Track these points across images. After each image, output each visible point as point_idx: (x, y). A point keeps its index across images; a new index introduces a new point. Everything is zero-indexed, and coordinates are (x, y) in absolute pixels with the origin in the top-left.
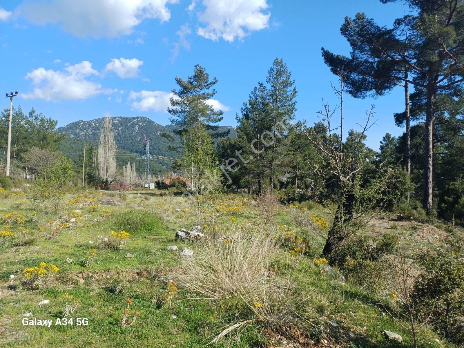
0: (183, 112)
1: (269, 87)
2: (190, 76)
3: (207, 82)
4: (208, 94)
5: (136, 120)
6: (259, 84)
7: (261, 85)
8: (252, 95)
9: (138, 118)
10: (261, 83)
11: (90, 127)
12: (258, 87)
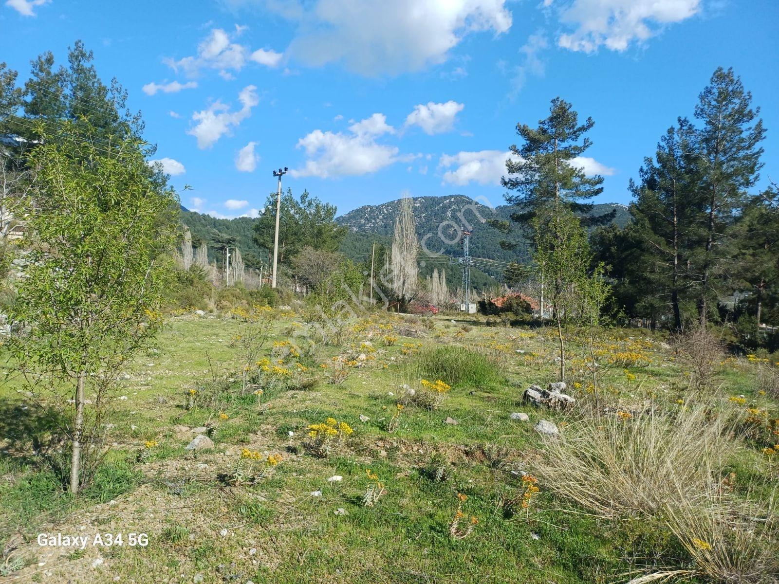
0: (528, 183)
1: (700, 125)
2: (542, 120)
3: (573, 127)
4: (575, 148)
5: (448, 201)
6: (679, 120)
7: (682, 122)
8: (663, 144)
9: (451, 196)
10: (683, 119)
11: (380, 214)
12: (677, 126)
